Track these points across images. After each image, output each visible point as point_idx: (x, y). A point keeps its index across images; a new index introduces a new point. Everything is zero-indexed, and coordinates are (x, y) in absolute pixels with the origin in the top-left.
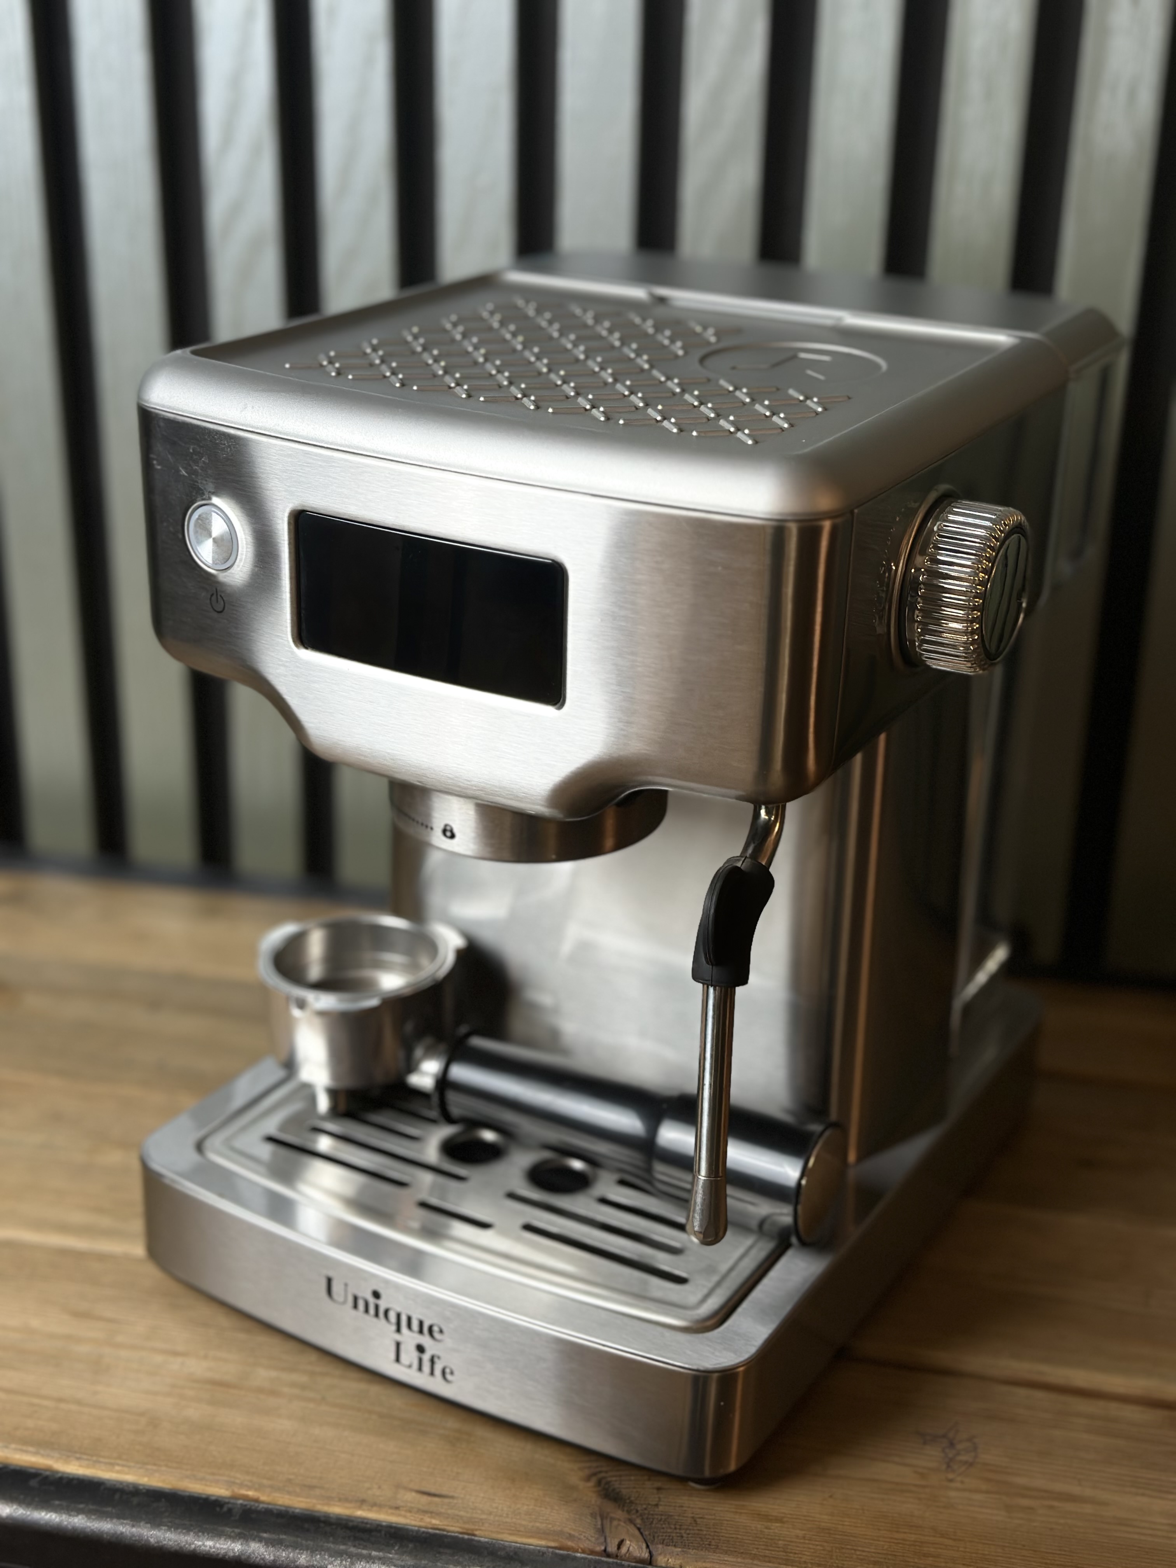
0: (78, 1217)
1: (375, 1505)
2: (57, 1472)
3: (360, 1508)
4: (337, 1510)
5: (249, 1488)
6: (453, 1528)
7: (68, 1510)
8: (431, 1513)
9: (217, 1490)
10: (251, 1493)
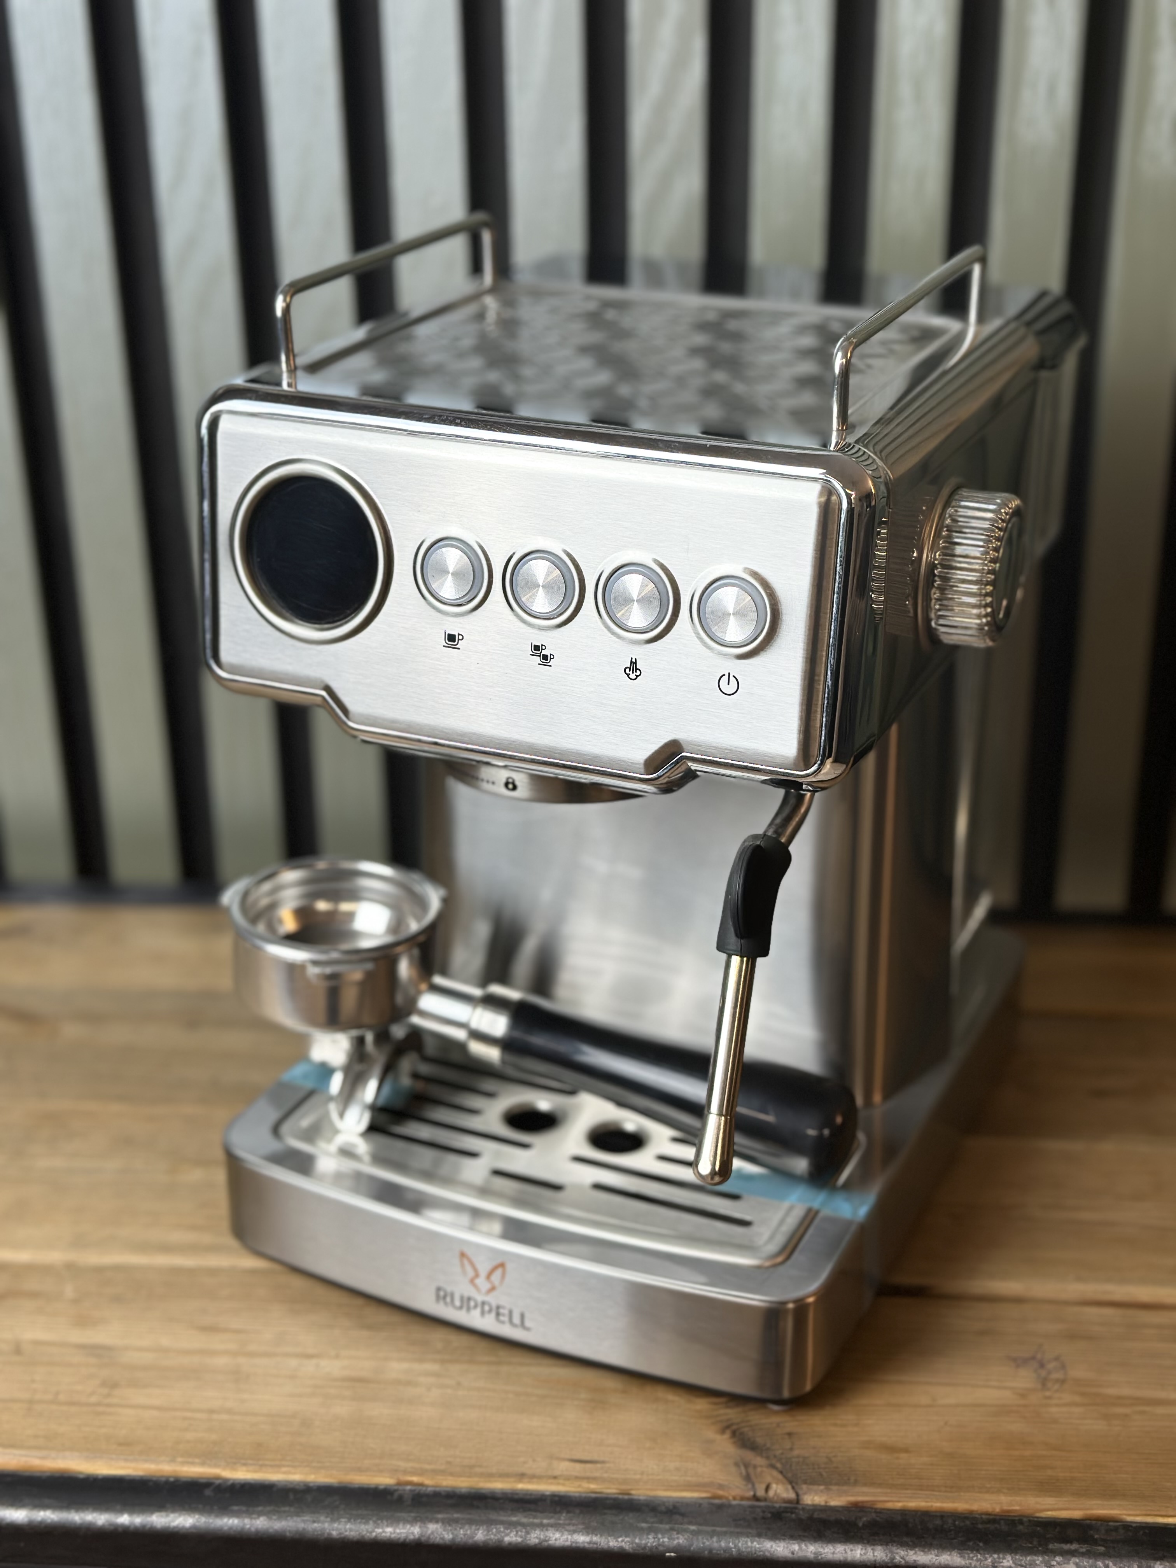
0: (177, 1237)
1: (533, 1477)
2: (226, 1480)
3: (520, 1481)
4: (498, 1485)
5: (413, 1473)
6: (610, 1490)
7: (249, 1514)
8: (589, 1479)
9: (384, 1480)
10: (415, 1479)
